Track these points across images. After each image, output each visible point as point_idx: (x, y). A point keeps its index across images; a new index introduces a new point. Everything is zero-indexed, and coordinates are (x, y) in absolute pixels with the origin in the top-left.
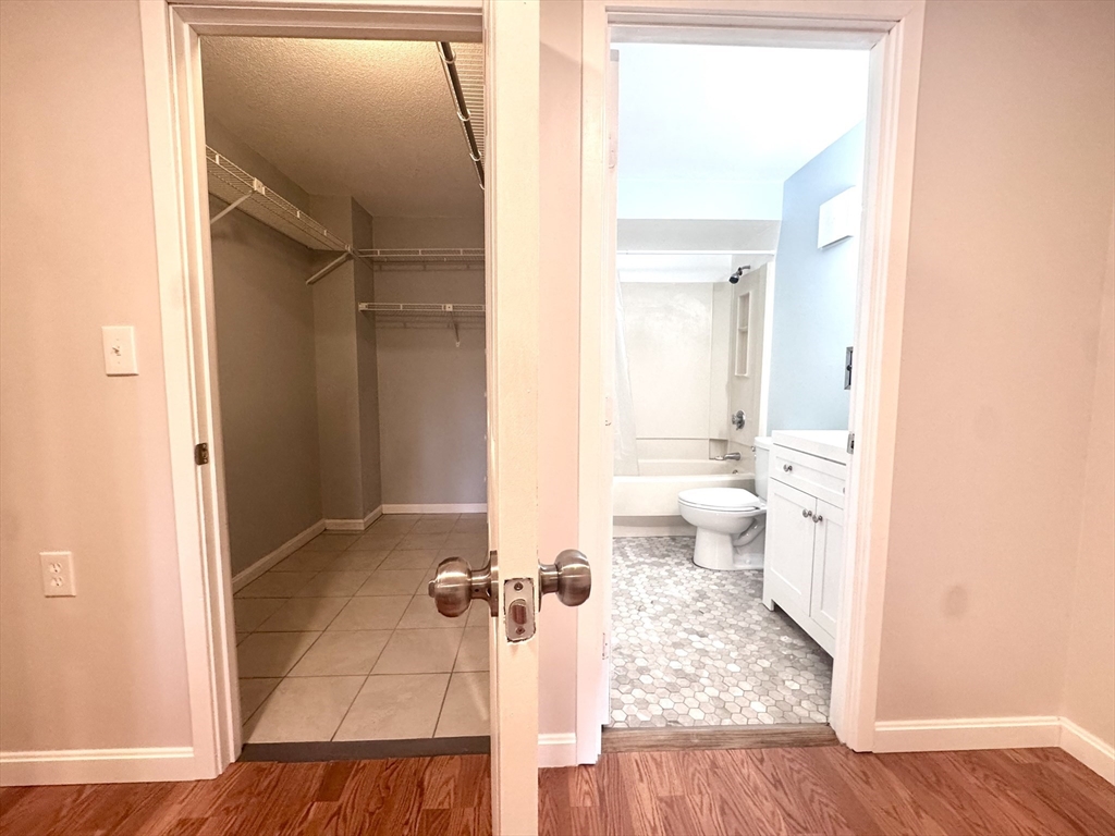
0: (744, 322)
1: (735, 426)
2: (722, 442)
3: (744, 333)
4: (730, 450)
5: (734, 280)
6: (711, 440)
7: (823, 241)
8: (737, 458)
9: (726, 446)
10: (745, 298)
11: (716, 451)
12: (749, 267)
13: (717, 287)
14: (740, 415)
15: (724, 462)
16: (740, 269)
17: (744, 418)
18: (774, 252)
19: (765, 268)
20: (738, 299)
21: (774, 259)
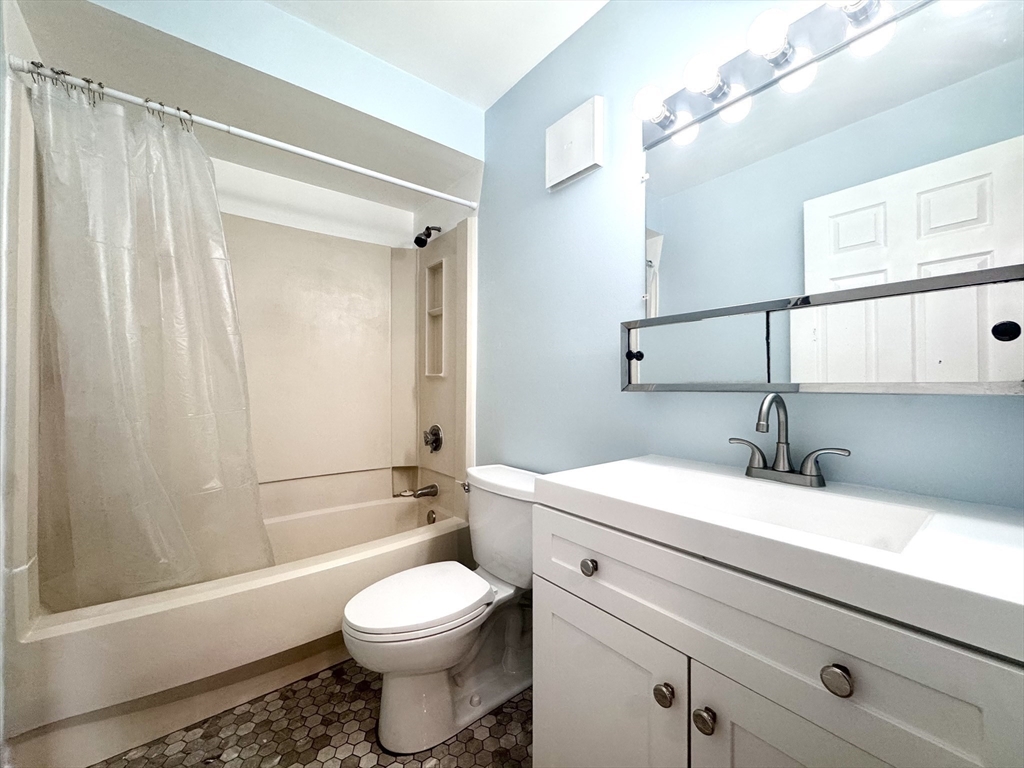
0: (436, 300)
1: (429, 448)
2: (408, 471)
3: (436, 318)
4: (424, 481)
5: (420, 242)
6: (394, 468)
7: (553, 177)
8: (432, 492)
9: (415, 476)
10: (436, 270)
11: (402, 484)
12: (439, 230)
13: (397, 253)
14: (435, 432)
15: (416, 500)
16: (428, 229)
17: (442, 434)
18: (475, 205)
19: (464, 225)
20: (427, 271)
21: (477, 212)
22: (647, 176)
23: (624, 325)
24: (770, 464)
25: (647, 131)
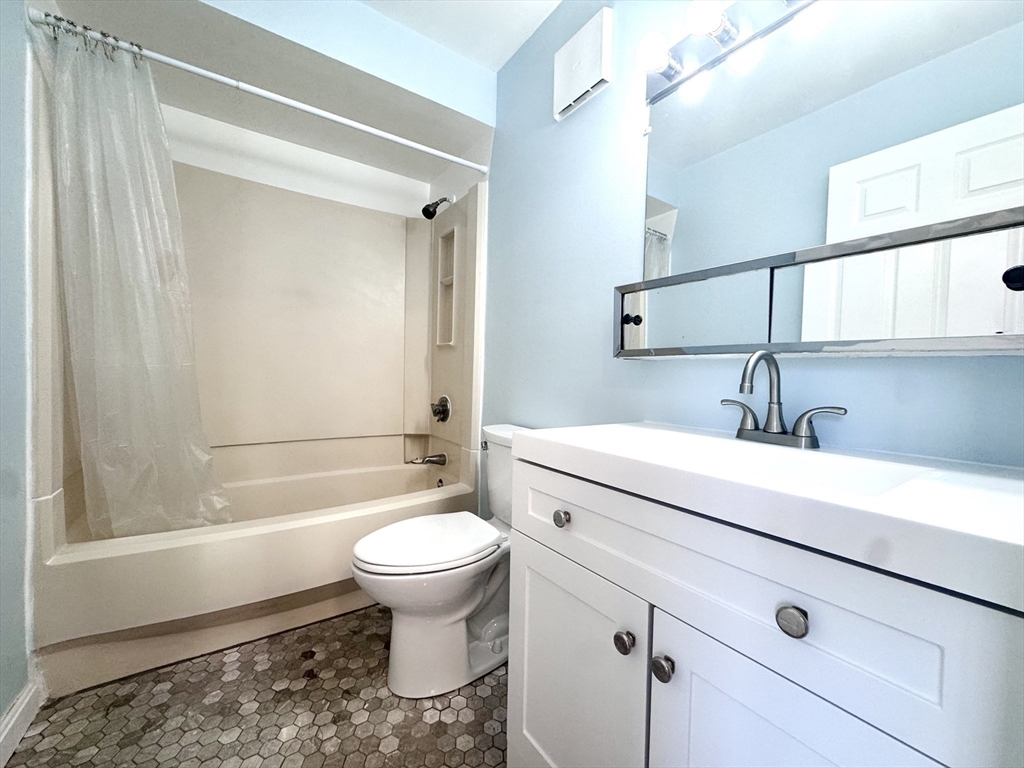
0: (448, 271)
1: (437, 418)
2: (421, 438)
3: (448, 287)
4: (433, 450)
5: (429, 214)
6: (406, 436)
8: (441, 461)
9: (426, 444)
10: (449, 238)
11: (414, 452)
12: (447, 200)
13: (409, 224)
14: (443, 404)
15: (424, 466)
17: (449, 406)
18: (485, 169)
19: (474, 191)
20: (440, 240)
21: (487, 177)
22: (650, 130)
23: (617, 288)
24: (761, 426)
25: (651, 82)
